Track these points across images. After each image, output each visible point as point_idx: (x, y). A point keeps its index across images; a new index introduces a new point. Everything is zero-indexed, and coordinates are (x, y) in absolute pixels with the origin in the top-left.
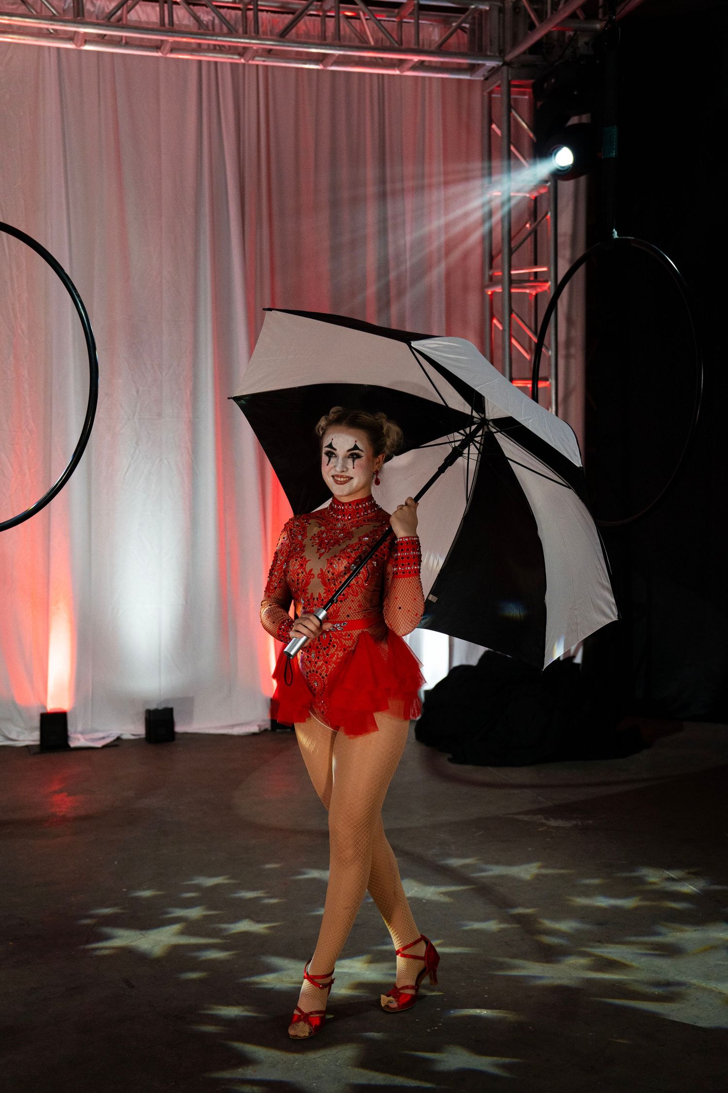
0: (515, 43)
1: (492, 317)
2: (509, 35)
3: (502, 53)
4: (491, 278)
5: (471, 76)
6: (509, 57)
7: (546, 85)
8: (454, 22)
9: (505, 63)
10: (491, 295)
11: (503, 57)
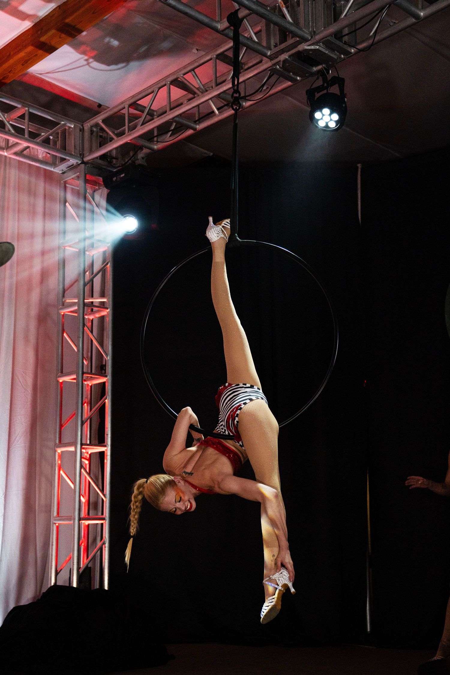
0: (91, 151)
1: (63, 331)
2: (87, 145)
3: (82, 156)
4: (63, 304)
5: (54, 168)
6: (86, 159)
7: (114, 179)
8: (43, 132)
9: (83, 162)
10: (63, 315)
11: (82, 159)
